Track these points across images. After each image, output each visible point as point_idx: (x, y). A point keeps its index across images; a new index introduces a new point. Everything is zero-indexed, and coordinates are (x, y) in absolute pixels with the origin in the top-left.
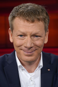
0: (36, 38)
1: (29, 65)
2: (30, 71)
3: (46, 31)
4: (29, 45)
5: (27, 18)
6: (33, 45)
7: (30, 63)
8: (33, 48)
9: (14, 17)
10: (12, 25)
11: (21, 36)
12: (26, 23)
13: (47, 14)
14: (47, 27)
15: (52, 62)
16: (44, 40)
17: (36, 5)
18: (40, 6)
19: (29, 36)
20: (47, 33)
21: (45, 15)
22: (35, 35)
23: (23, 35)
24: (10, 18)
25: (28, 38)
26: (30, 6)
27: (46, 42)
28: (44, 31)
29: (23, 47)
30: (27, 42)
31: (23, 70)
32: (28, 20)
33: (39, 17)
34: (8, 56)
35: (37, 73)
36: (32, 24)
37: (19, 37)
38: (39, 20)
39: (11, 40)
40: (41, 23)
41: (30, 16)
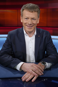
0: (33, 20)
1: (30, 33)
2: (30, 36)
3: (38, 17)
4: (30, 23)
5: (30, 10)
6: (32, 23)
7: (30, 32)
8: (32, 25)
9: (23, 10)
10: (22, 14)
11: (26, 19)
12: (29, 13)
13: (39, 9)
14: (39, 15)
15: (41, 32)
16: (37, 22)
17: (34, 5)
18: (36, 5)
19: (30, 19)
20: (39, 19)
21: (38, 9)
22: (33, 19)
23: (27, 18)
24: (21, 10)
25: (30, 20)
26: (31, 5)
27: (38, 23)
28: (37, 17)
29: (27, 24)
30: (29, 22)
31: (27, 36)
32: (30, 11)
33: (35, 10)
34: (20, 29)
35: (34, 37)
36: (32, 13)
37: (25, 19)
38: (35, 11)
39: (22, 21)
40: (36, 13)
41: (31, 9)
